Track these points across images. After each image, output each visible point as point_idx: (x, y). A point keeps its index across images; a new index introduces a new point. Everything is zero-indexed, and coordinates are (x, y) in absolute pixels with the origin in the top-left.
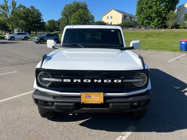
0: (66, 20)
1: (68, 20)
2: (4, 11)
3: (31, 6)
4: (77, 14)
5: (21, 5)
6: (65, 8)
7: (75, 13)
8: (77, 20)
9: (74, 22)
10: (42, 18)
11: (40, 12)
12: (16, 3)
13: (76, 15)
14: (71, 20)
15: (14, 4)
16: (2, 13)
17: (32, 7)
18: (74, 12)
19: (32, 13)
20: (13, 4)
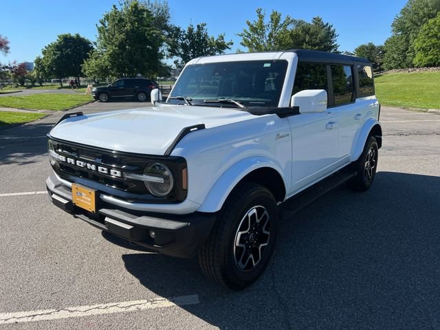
0: (403, 41)
1: (407, 41)
2: (256, 36)
3: (315, 19)
4: (435, 22)
5: (289, 19)
6: (404, 11)
7: (431, 21)
8: (434, 40)
9: (424, 45)
10: (335, 43)
11: (332, 29)
12: (279, 17)
13: (433, 26)
14: (416, 40)
15: (275, 19)
16: (252, 40)
17: (317, 21)
18: (431, 18)
19: (312, 35)
20: (272, 20)
